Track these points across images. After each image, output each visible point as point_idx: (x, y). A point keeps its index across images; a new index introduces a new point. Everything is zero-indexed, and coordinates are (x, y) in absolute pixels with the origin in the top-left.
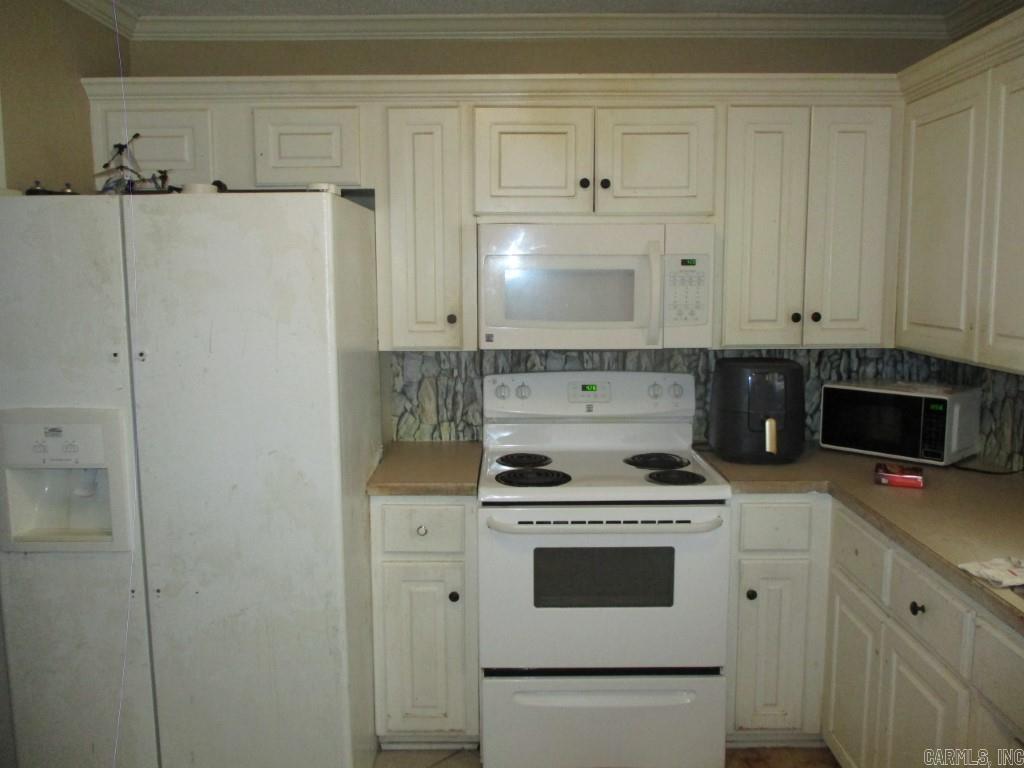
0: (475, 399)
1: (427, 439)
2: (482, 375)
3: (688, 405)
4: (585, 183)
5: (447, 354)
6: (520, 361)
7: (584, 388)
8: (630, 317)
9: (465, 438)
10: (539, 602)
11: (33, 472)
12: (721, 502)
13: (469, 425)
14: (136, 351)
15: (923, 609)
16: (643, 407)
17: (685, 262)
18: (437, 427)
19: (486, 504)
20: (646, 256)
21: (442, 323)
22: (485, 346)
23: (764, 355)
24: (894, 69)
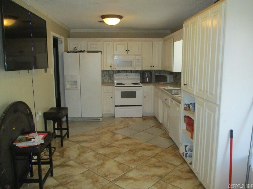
0: (113, 77)
1: (107, 82)
2: (114, 74)
3: (139, 77)
4: (126, 51)
5: (110, 71)
6: (119, 72)
7: (127, 75)
8: (132, 66)
9: (112, 82)
10: (121, 98)
11: (68, 81)
12: (141, 86)
13: (112, 80)
14: (80, 69)
15: (166, 100)
16: (134, 77)
17: (138, 60)
18: (108, 80)
19: (115, 87)
20: (133, 59)
21: (110, 67)
22: (115, 69)
23: (149, 71)
24: (162, 38)
